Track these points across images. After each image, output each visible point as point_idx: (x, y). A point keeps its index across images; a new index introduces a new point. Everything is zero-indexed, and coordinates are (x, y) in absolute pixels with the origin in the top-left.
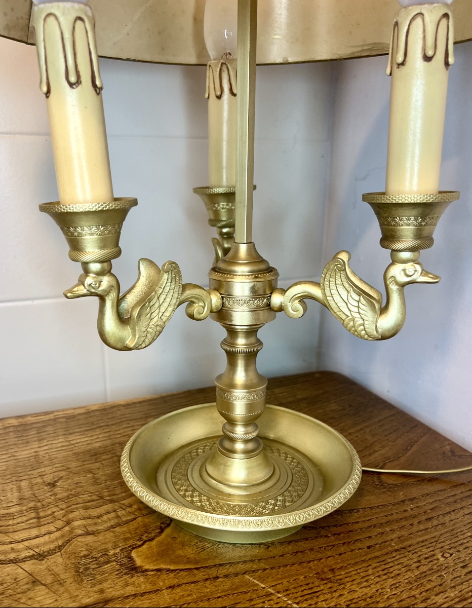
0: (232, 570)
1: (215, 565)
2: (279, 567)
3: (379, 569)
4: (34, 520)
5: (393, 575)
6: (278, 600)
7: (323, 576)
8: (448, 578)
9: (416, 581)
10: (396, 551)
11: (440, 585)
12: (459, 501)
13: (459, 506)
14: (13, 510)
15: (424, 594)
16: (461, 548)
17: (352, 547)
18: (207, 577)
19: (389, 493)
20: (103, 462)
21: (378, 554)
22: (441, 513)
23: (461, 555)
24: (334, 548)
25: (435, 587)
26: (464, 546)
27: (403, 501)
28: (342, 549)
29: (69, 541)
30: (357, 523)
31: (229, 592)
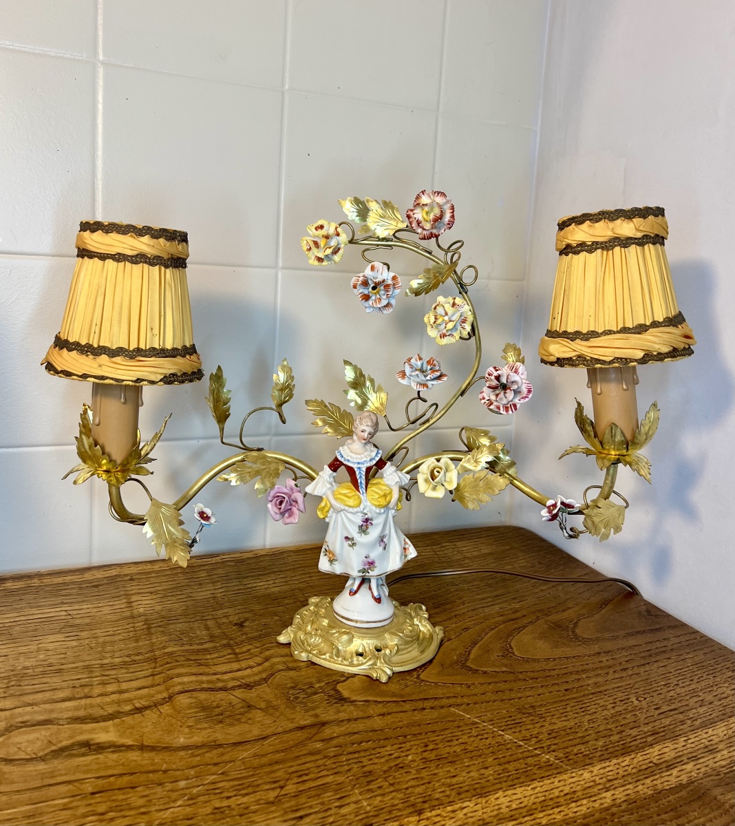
0: (437, 703)
1: (420, 699)
2: (482, 703)
3: (577, 707)
4: (232, 656)
5: (590, 712)
6: (484, 728)
7: (525, 711)
8: (642, 717)
9: (612, 718)
10: (593, 694)
11: (635, 722)
12: (653, 655)
13: (653, 659)
14: (206, 646)
15: (619, 728)
16: (655, 694)
17: (551, 689)
18: (414, 708)
19: (585, 646)
20: (287, 606)
21: (576, 696)
22: (636, 664)
23: (654, 700)
24: (534, 689)
25: (630, 723)
26: (658, 692)
27: (599, 653)
28: (540, 691)
29: (272, 675)
30: (554, 669)
31: (437, 720)
